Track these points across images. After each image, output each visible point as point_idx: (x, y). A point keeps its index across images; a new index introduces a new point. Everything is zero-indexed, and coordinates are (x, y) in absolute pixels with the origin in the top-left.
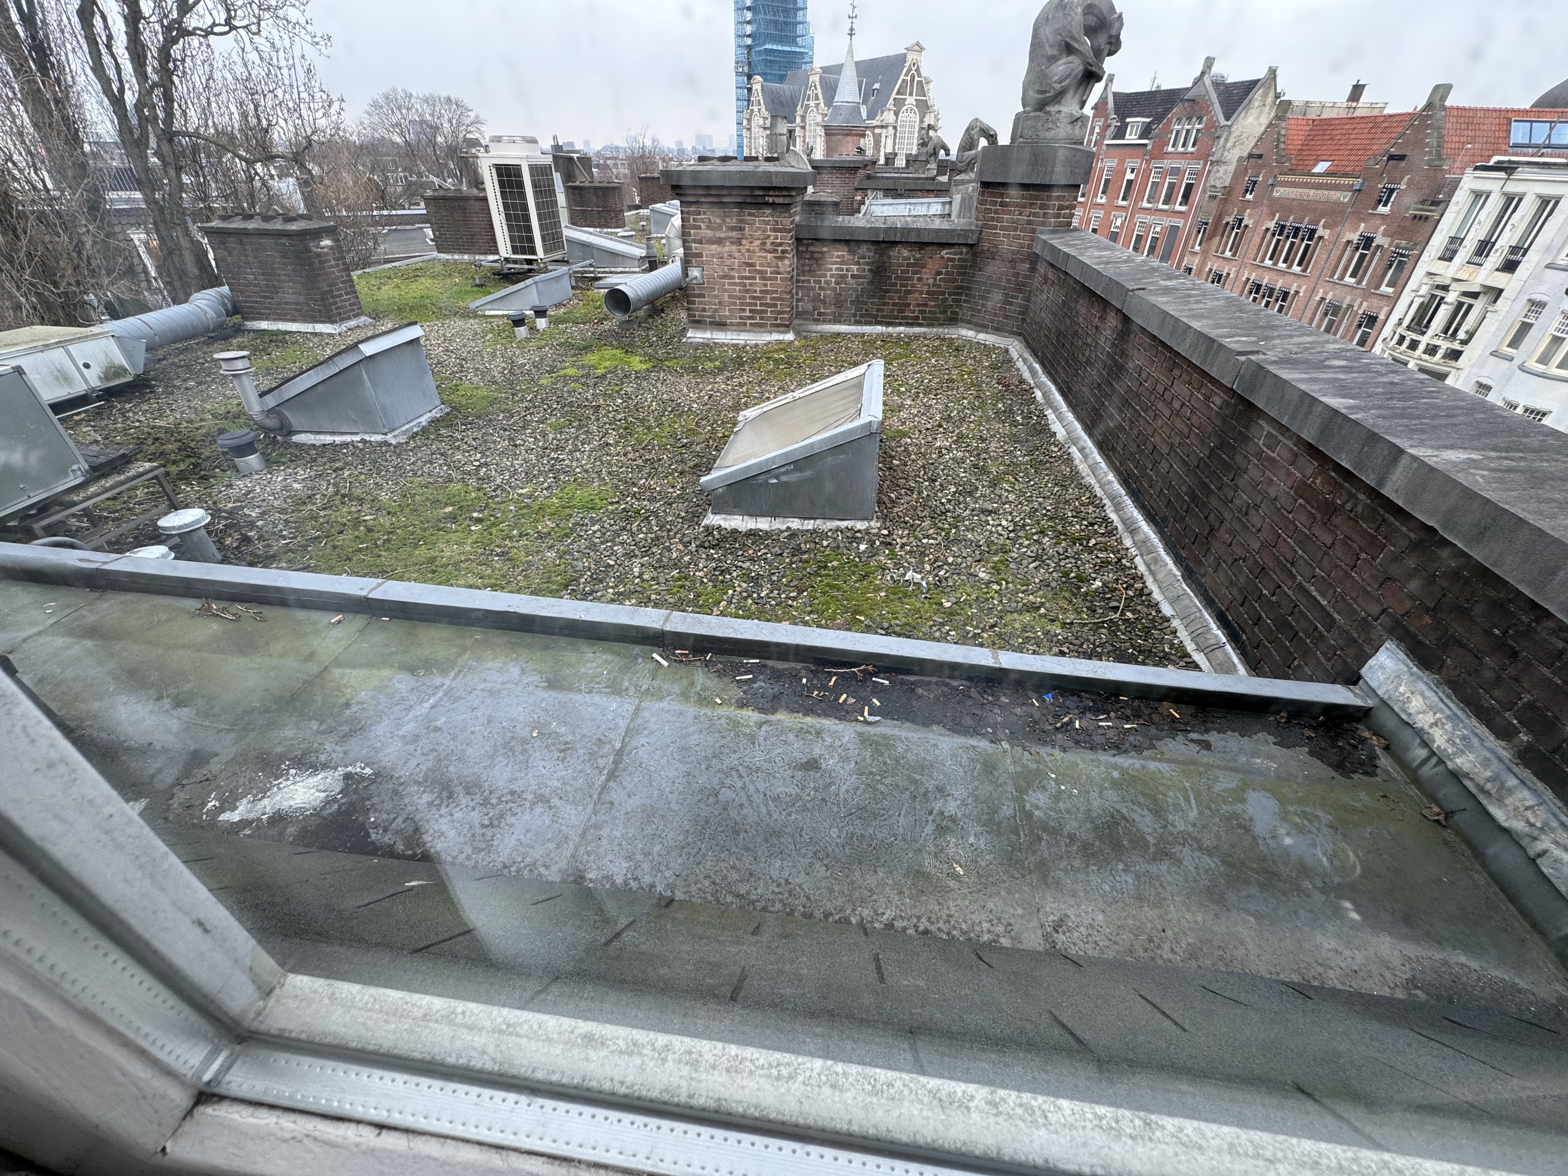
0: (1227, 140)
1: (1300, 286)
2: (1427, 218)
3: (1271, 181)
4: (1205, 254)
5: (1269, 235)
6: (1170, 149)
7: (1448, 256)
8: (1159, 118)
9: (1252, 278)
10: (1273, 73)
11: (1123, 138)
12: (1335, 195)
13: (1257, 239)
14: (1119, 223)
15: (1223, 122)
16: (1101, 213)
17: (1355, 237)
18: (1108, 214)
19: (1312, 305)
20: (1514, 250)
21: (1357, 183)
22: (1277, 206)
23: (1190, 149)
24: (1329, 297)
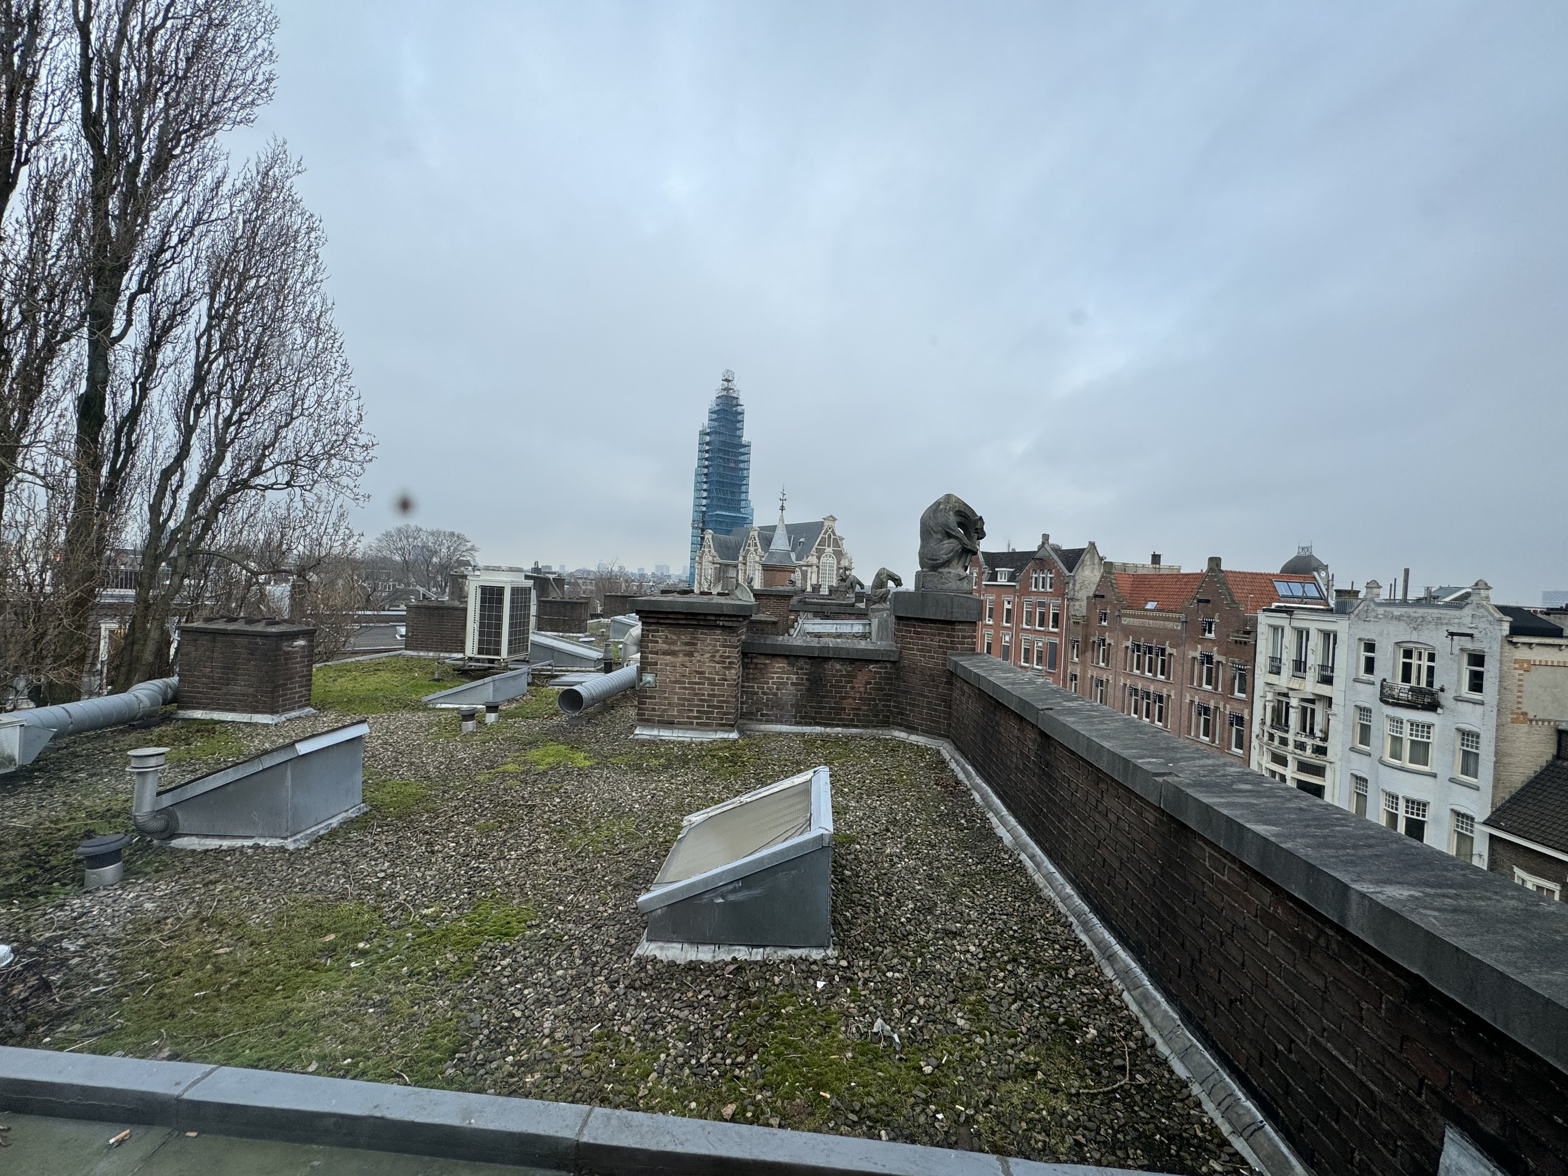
0: (1074, 585)
1: (1169, 691)
2: (1245, 643)
3: (1117, 613)
4: (1083, 663)
5: (1129, 651)
6: (1034, 589)
7: (1276, 670)
8: (1020, 569)
9: (1128, 683)
10: (1092, 545)
11: (996, 580)
12: (1170, 625)
13: (1121, 654)
14: (1007, 639)
15: (1068, 574)
16: (992, 632)
17: (1197, 655)
18: (997, 632)
19: (1185, 708)
20: (1323, 667)
21: (1182, 617)
22: (1127, 631)
23: (1049, 590)
24: (1197, 700)
